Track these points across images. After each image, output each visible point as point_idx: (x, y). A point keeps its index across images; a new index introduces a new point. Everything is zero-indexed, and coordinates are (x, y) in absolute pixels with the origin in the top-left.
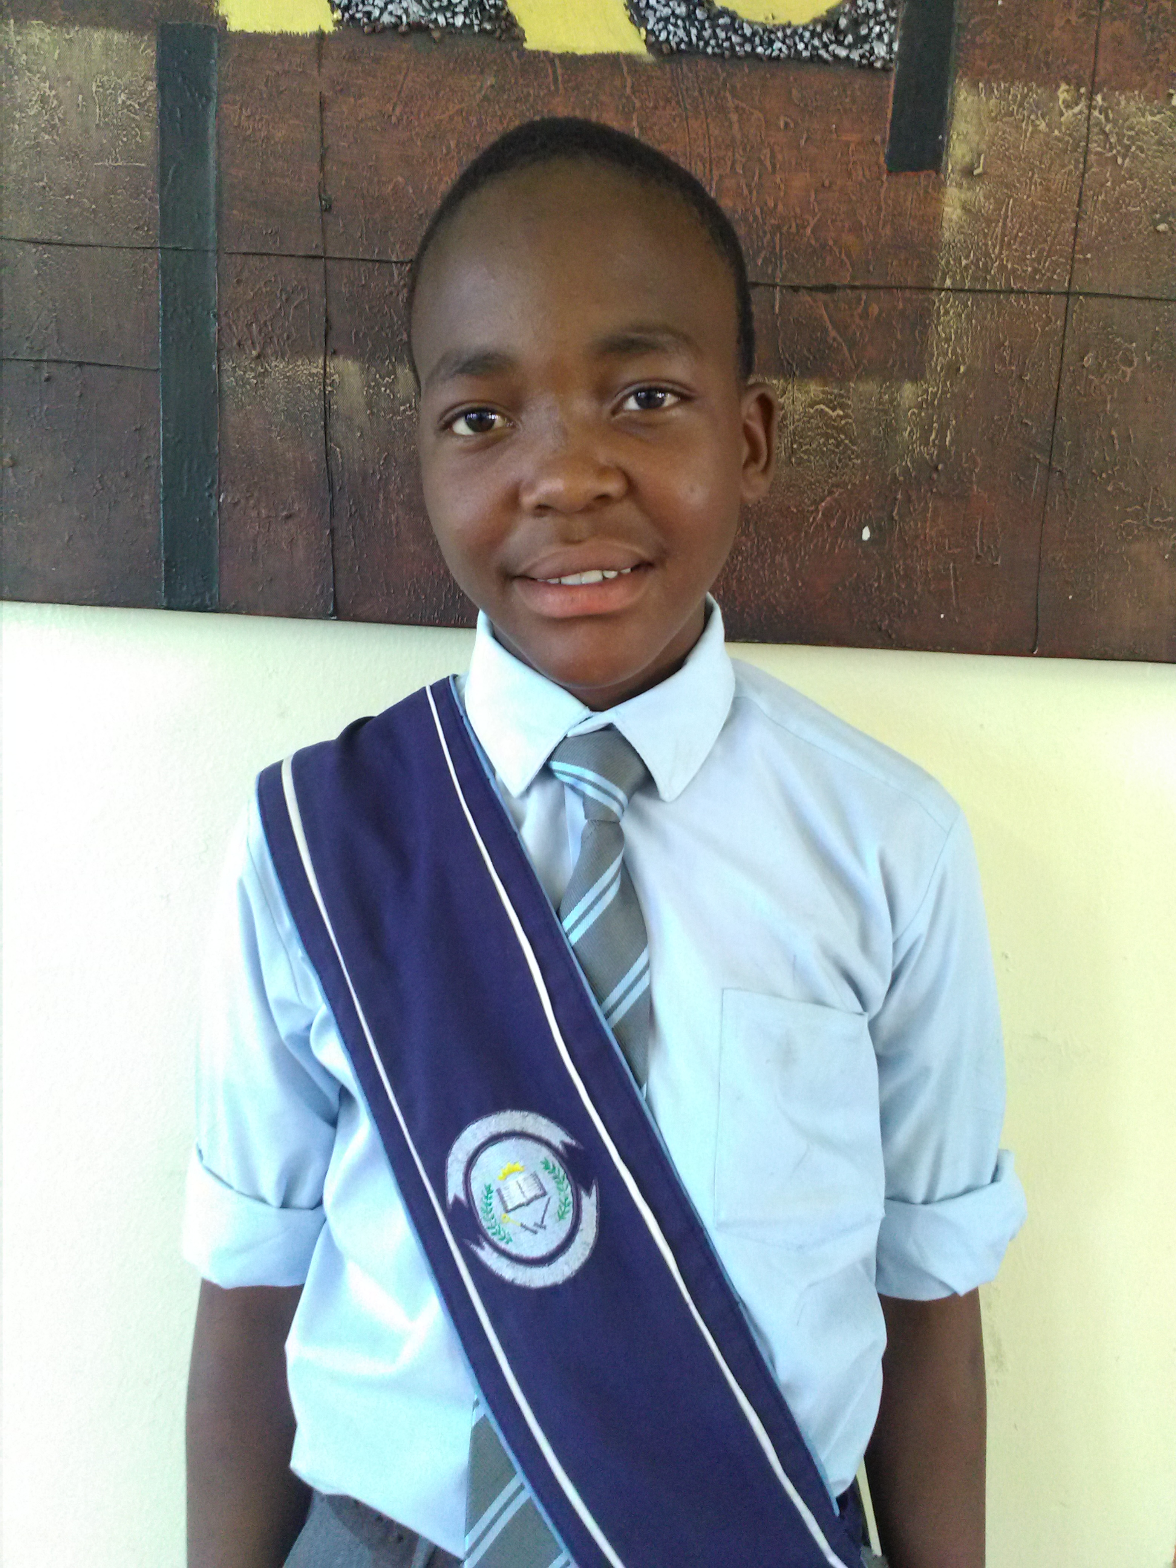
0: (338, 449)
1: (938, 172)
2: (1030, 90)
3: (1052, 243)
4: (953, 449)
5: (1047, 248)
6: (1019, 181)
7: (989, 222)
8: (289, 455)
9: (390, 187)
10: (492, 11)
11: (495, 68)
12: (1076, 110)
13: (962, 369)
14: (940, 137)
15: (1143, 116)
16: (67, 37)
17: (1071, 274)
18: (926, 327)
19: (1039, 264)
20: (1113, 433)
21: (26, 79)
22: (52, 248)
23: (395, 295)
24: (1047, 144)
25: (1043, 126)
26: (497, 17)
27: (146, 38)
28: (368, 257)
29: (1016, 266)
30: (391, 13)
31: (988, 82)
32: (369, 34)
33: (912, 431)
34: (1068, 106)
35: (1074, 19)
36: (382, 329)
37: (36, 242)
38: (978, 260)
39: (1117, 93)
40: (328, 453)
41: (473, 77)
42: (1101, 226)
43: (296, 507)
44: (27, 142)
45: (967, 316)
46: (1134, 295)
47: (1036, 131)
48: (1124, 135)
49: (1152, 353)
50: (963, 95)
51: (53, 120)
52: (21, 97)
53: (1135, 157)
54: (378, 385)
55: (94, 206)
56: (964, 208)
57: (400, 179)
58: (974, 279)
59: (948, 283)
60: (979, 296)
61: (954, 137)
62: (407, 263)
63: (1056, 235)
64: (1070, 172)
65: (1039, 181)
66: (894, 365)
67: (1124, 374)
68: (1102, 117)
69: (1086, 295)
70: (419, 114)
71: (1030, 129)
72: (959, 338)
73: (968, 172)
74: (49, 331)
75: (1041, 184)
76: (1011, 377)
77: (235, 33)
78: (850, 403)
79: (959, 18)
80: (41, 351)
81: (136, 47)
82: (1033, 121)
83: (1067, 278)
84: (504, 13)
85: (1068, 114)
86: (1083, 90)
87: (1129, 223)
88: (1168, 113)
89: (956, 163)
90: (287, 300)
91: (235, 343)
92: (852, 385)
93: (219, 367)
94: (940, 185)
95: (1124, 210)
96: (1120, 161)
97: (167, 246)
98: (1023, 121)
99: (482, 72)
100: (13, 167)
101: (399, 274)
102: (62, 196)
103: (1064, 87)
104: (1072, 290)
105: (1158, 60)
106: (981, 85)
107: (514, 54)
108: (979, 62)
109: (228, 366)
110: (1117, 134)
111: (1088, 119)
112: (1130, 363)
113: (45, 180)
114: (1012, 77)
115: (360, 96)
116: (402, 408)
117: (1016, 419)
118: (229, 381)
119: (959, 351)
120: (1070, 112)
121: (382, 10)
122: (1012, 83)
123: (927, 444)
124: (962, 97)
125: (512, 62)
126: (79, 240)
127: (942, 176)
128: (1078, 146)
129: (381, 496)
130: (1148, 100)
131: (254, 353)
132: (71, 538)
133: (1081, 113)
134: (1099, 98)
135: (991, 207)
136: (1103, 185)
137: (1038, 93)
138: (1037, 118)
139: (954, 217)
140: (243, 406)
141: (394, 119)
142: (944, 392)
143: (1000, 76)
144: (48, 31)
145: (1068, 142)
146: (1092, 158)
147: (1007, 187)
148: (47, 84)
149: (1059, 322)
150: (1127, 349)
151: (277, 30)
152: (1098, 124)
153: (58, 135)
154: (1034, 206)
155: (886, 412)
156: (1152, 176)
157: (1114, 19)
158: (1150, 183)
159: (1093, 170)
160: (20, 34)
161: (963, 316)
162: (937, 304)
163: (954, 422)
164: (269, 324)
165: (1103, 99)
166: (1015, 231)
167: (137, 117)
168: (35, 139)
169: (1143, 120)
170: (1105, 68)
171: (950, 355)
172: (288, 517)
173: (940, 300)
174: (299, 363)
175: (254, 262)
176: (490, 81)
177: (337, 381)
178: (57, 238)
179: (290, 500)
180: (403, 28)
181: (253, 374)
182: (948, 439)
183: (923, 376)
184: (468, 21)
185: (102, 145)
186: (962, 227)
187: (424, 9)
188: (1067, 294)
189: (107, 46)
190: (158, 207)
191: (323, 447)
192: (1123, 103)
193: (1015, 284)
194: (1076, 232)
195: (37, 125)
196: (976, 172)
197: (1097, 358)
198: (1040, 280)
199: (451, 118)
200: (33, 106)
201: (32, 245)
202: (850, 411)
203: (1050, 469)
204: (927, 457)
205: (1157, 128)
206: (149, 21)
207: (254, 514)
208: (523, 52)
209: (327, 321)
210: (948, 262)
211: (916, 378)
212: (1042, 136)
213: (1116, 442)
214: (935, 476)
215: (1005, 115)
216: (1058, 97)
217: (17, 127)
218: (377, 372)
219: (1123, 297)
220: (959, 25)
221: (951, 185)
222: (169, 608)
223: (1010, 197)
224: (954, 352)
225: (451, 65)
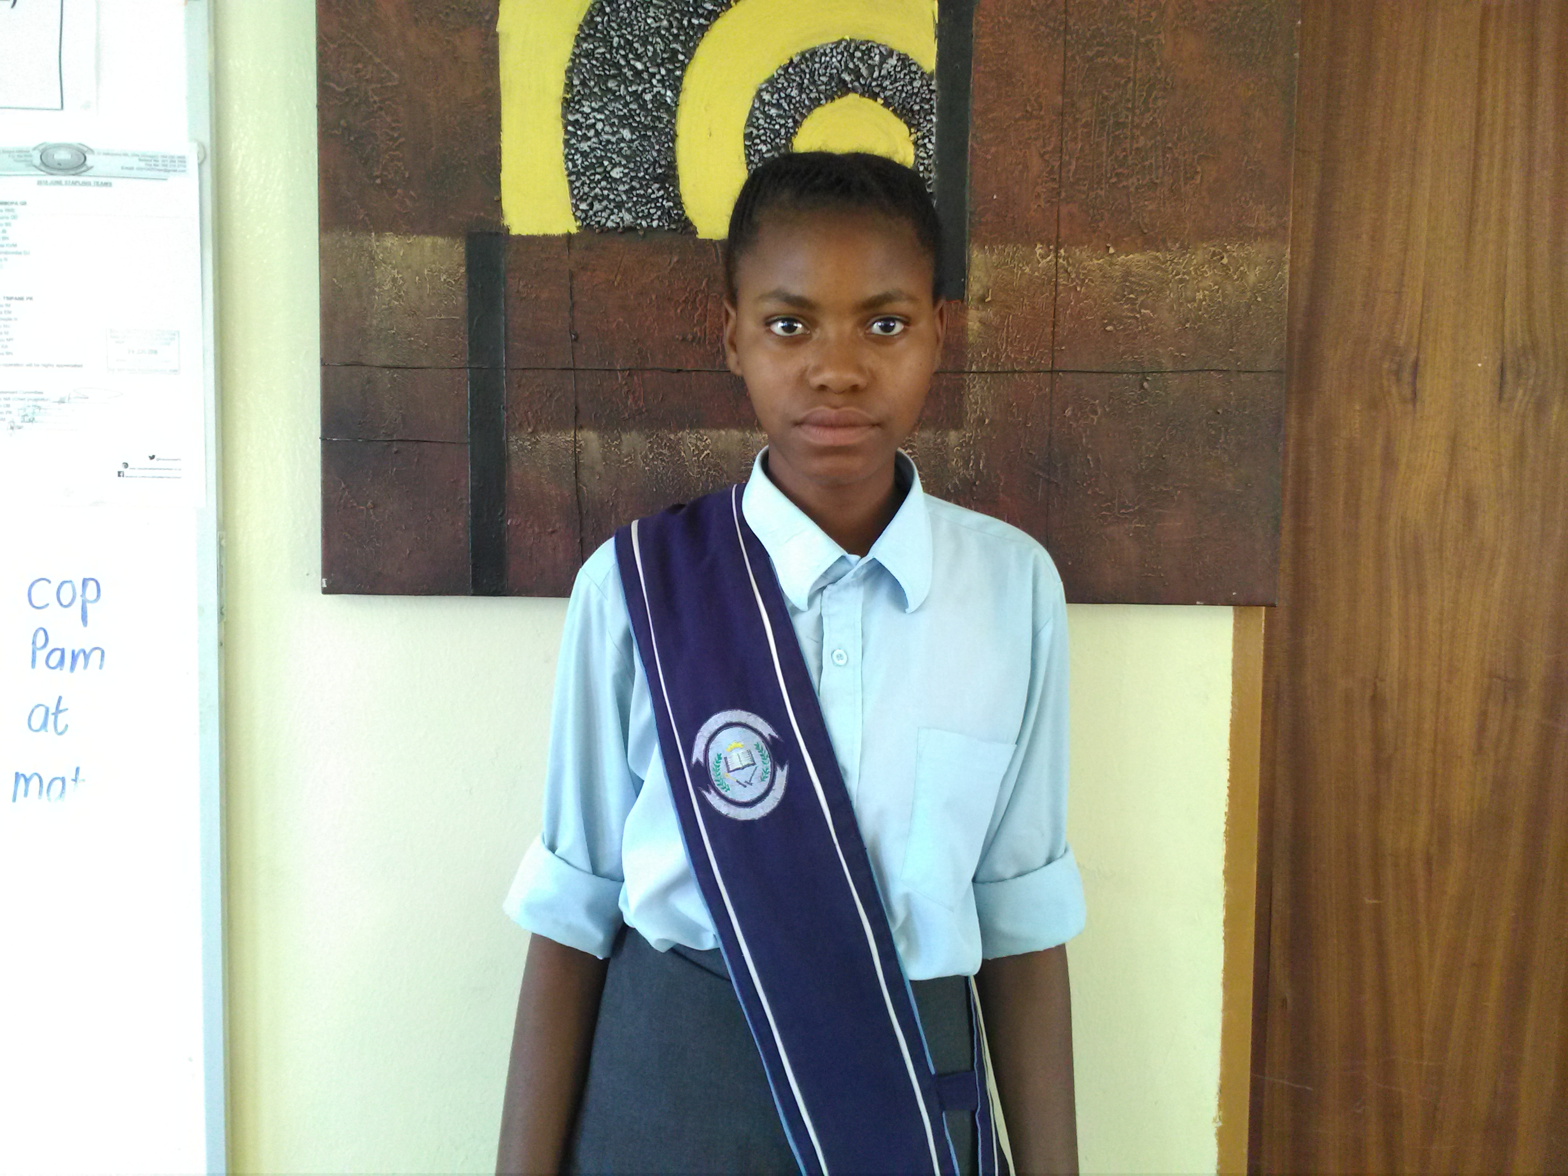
0: (585, 488)
1: (962, 301)
2: (1018, 248)
3: (1039, 341)
4: (985, 471)
5: (1036, 345)
6: (1016, 305)
7: (997, 330)
8: (553, 492)
9: (615, 324)
10: (676, 217)
11: (678, 250)
12: (1049, 258)
13: (987, 421)
14: (963, 280)
15: (1091, 260)
16: (409, 242)
17: (1053, 358)
18: (962, 396)
19: (1032, 354)
20: (1089, 457)
21: (382, 268)
22: (399, 370)
23: (619, 390)
24: (1031, 280)
25: (1027, 270)
26: (679, 220)
27: (458, 241)
28: (601, 368)
29: (1017, 356)
30: (612, 221)
31: (991, 246)
32: (600, 233)
33: (957, 460)
34: (1043, 257)
35: (1043, 204)
36: (611, 411)
37: (389, 367)
38: (993, 353)
39: (1073, 248)
40: (578, 490)
41: (665, 256)
42: (1070, 329)
43: (558, 525)
44: (384, 306)
45: (988, 388)
46: (1095, 370)
47: (1023, 273)
48: (1080, 273)
49: (1109, 406)
50: (975, 253)
51: (400, 292)
52: (379, 279)
53: (1088, 286)
54: (610, 445)
55: (426, 344)
56: (980, 322)
57: (621, 320)
58: (991, 365)
59: (974, 368)
60: (995, 375)
61: (972, 279)
62: (626, 370)
63: (1041, 337)
64: (1047, 297)
65: (1027, 303)
66: (942, 420)
67: (1093, 420)
68: (1065, 263)
69: (1063, 371)
70: (631, 281)
71: (1020, 272)
72: (983, 402)
73: (982, 300)
74: (397, 422)
75: (1029, 305)
76: (1019, 424)
77: (514, 236)
78: (915, 445)
79: (969, 208)
80: (391, 435)
81: (452, 246)
82: (1021, 268)
83: (1051, 362)
84: (683, 218)
85: (1043, 262)
86: (1051, 247)
87: (1088, 326)
88: (1107, 258)
89: (974, 295)
90: (550, 396)
91: (517, 423)
92: (917, 434)
93: (507, 439)
94: (965, 309)
95: (1083, 319)
96: (1078, 289)
97: (473, 366)
98: (1014, 268)
99: (671, 253)
100: (375, 322)
101: (622, 377)
102: (406, 338)
103: (1039, 246)
104: (1054, 369)
105: (1098, 227)
106: (986, 247)
107: (691, 242)
108: (984, 234)
109: (513, 438)
110: (1075, 272)
111: (1056, 264)
112: (1095, 413)
113: (395, 329)
114: (1006, 241)
115: (594, 270)
116: (625, 460)
117: (1024, 451)
118: (514, 448)
119: (984, 410)
120: (1044, 261)
121: (607, 219)
122: (1005, 247)
123: (967, 469)
124: (975, 255)
125: (690, 247)
126: (417, 365)
127: (965, 303)
128: (1051, 281)
129: (613, 517)
130: (1094, 251)
131: (530, 430)
132: (411, 552)
133: (1050, 261)
134: (1062, 251)
135: (999, 320)
136: (1069, 304)
137: (1023, 250)
138: (1023, 266)
139: (975, 328)
140: (523, 463)
141: (616, 284)
142: (977, 436)
143: (999, 241)
144: (397, 239)
145: (1044, 279)
146: (1061, 288)
147: (1007, 307)
148: (396, 271)
149: (1047, 389)
150: (1093, 404)
151: (541, 233)
152: (1063, 266)
153: (403, 301)
154: (1026, 319)
155: (940, 450)
156: (1100, 296)
157: (1068, 203)
158: (1099, 301)
159: (1062, 295)
160: (378, 241)
161: (985, 388)
162: (968, 382)
163: (984, 454)
164: (539, 411)
165: (1065, 252)
166: (1015, 335)
167: (453, 289)
168: (388, 304)
169: (1091, 263)
170: (1064, 232)
171: (978, 413)
172: (553, 532)
173: (970, 379)
174: (559, 434)
175: (529, 374)
176: (675, 259)
177: (583, 445)
178: (401, 364)
179: (553, 521)
180: (620, 230)
181: (529, 443)
182: (981, 465)
183: (962, 426)
184: (661, 224)
185: (431, 306)
186: (980, 333)
187: (633, 217)
188: (1051, 372)
189: (434, 246)
190: (467, 343)
191: (575, 487)
192: (1078, 253)
193: (1017, 367)
194: (1053, 333)
195: (390, 296)
196: (987, 300)
197: (1073, 410)
198: (1033, 364)
199: (652, 281)
200: (387, 284)
201: (386, 369)
202: (915, 450)
203: (1049, 482)
204: (969, 477)
205: (1101, 268)
206: (460, 231)
207: (530, 531)
208: (696, 241)
209: (576, 408)
210: (973, 355)
211: (957, 427)
212: (1027, 276)
213: (1091, 462)
214: (974, 489)
215: (1003, 265)
216: (1036, 253)
217: (377, 297)
218: (609, 438)
219: (1088, 372)
220: (971, 213)
221: (971, 308)
222: (473, 595)
223: (1010, 314)
224: (981, 411)
225: (651, 250)
